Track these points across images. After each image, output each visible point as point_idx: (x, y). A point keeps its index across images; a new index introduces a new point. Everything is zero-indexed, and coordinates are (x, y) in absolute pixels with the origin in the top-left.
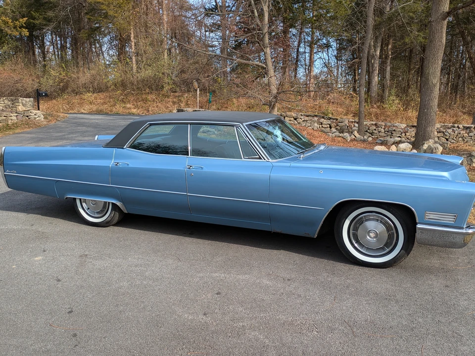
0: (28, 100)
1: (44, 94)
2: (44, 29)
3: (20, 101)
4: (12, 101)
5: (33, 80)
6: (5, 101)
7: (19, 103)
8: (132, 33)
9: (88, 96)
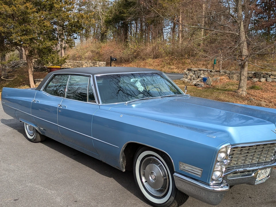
0: (102, 63)
1: (114, 59)
2: (127, 19)
3: (98, 63)
4: (94, 63)
5: (120, 51)
6: (90, 63)
7: (97, 64)
8: (181, 18)
9: (150, 61)
